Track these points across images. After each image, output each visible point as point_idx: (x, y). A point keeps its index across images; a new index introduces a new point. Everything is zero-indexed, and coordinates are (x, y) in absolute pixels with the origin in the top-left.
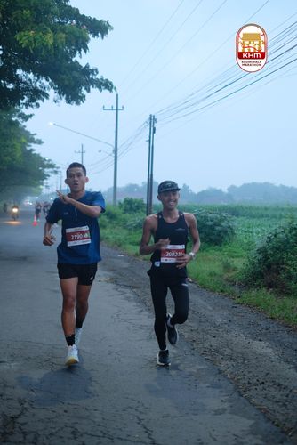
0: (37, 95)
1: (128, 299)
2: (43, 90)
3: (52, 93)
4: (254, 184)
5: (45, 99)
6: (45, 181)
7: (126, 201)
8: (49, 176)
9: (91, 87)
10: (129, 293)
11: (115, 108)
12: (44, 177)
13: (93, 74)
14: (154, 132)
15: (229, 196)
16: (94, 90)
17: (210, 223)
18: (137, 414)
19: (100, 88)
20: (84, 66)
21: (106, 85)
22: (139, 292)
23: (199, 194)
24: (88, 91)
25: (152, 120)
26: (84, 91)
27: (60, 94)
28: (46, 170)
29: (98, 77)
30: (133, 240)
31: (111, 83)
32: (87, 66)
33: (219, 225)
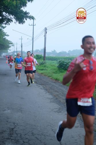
0: (9, 20)
1: (41, 88)
2: (11, 19)
3: (14, 20)
4: (76, 50)
5: (11, 22)
6: (9, 48)
7: (36, 55)
8: (11, 47)
9: (27, 19)
10: (41, 86)
11: (33, 25)
12: (9, 47)
13: (28, 14)
14: (46, 33)
15: (69, 54)
16: (28, 19)
17: (65, 64)
18: (51, 127)
19: (30, 19)
20: (25, 11)
21: (32, 18)
22: (44, 86)
23: (59, 53)
24: (26, 20)
25: (46, 29)
26: (25, 20)
27: (17, 20)
28: (10, 45)
29: (30, 15)
30: (39, 68)
31: (34, 17)
32: (26, 12)
33: (68, 64)
